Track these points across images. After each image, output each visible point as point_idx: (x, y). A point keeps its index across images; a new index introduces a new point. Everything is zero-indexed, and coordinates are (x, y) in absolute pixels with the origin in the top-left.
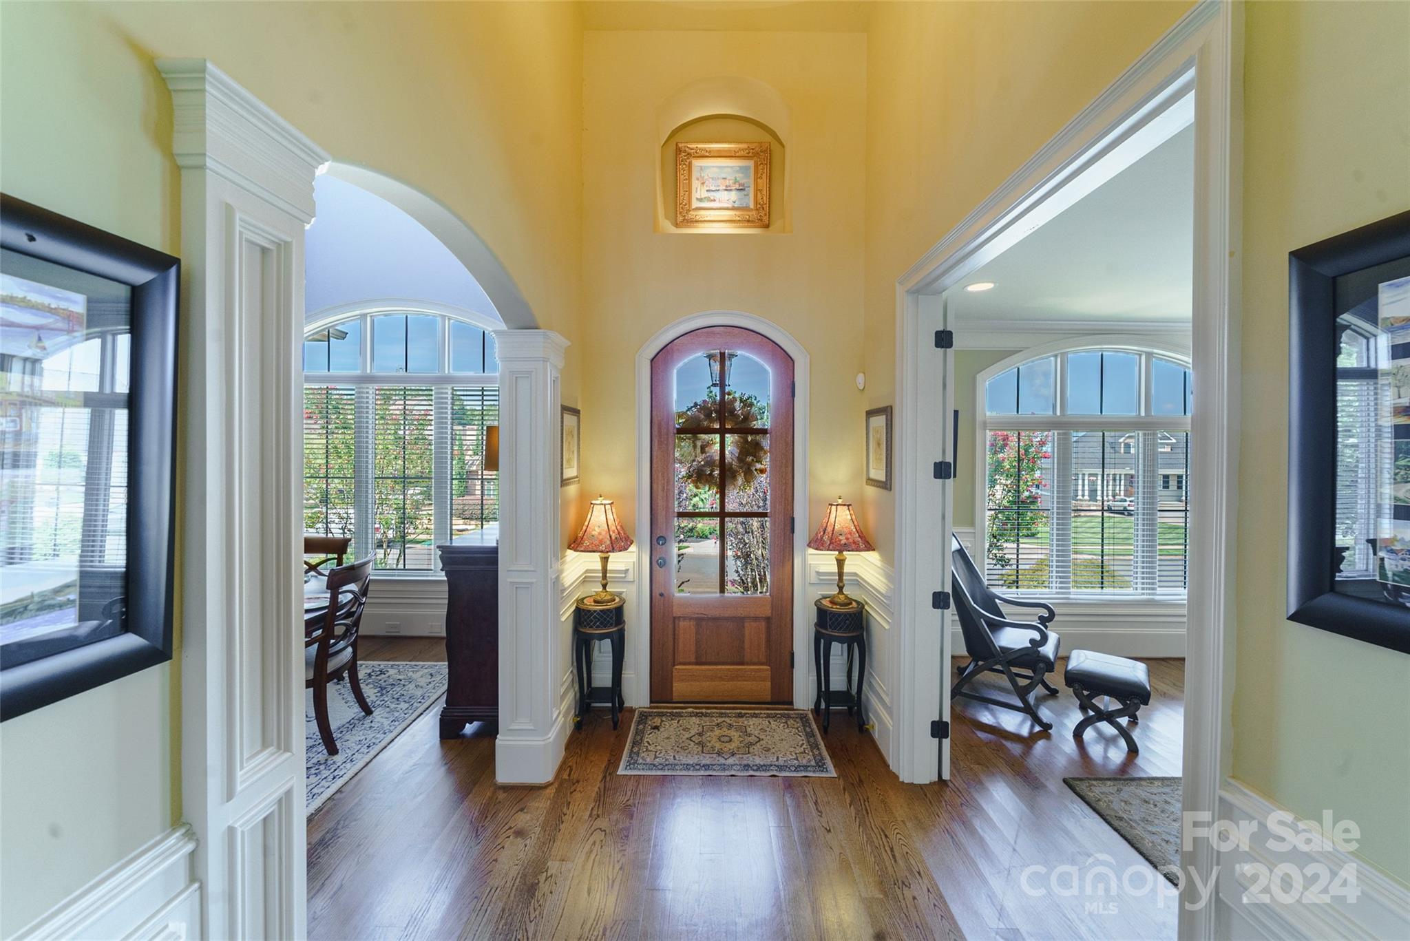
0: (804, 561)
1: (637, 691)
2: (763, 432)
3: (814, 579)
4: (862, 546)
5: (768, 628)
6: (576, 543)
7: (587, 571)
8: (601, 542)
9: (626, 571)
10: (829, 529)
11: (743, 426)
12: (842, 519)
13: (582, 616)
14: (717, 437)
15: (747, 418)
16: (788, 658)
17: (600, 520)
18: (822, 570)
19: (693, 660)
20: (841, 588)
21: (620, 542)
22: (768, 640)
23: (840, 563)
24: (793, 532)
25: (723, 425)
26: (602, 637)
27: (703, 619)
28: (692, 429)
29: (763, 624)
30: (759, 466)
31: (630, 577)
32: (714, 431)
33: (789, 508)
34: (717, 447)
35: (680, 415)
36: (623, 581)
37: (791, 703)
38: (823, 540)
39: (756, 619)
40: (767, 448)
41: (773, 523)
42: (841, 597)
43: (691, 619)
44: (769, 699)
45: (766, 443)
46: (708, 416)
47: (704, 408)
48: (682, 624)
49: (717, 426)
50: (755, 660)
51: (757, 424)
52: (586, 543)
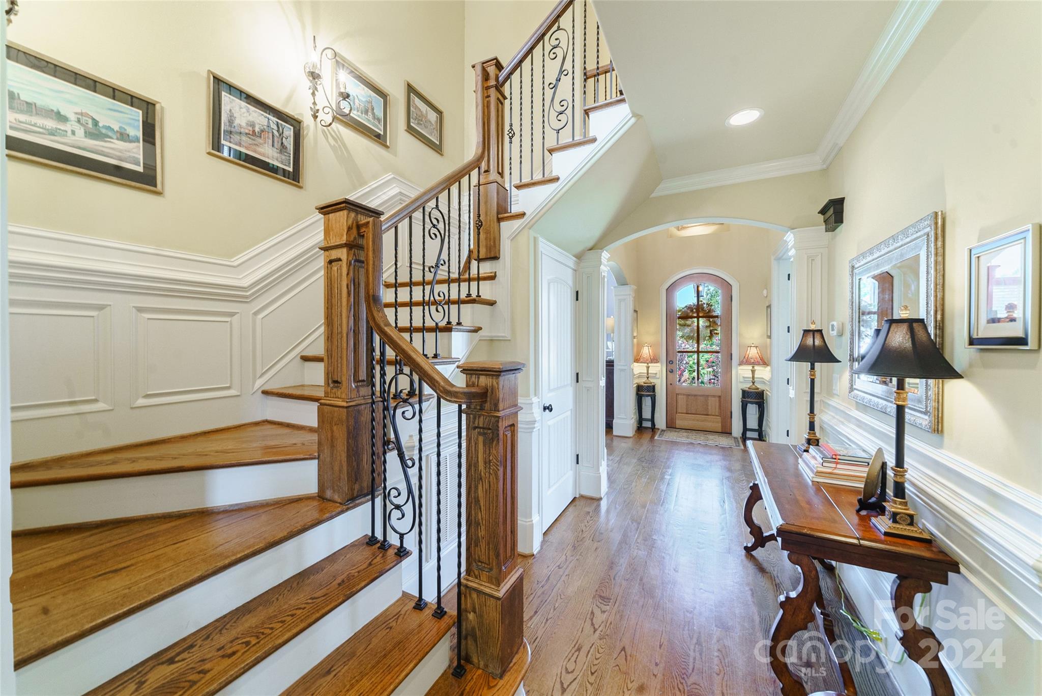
0: (737, 372)
1: (661, 421)
2: (717, 317)
3: (742, 380)
4: (761, 363)
5: (720, 401)
6: (637, 360)
7: (640, 373)
8: (647, 360)
9: (656, 374)
10: (747, 356)
11: (707, 314)
12: (753, 353)
13: (639, 388)
14: (696, 319)
15: (710, 311)
16: (729, 414)
17: (646, 352)
18: (746, 376)
19: (685, 412)
20: (753, 383)
21: (655, 360)
22: (720, 406)
23: (753, 372)
24: (731, 359)
25: (698, 313)
26: (648, 396)
27: (689, 395)
28: (685, 317)
29: (717, 399)
30: (716, 331)
31: (658, 376)
32: (695, 317)
33: (730, 349)
34: (696, 324)
35: (680, 311)
36: (654, 377)
37: (731, 434)
38: (745, 361)
39: (714, 396)
40: (719, 324)
41: (722, 356)
42: (754, 386)
43: (684, 395)
44: (720, 431)
45: (719, 321)
46: (692, 311)
47: (690, 308)
48: (680, 397)
49: (695, 315)
50: (713, 414)
51: (715, 314)
52: (642, 360)
